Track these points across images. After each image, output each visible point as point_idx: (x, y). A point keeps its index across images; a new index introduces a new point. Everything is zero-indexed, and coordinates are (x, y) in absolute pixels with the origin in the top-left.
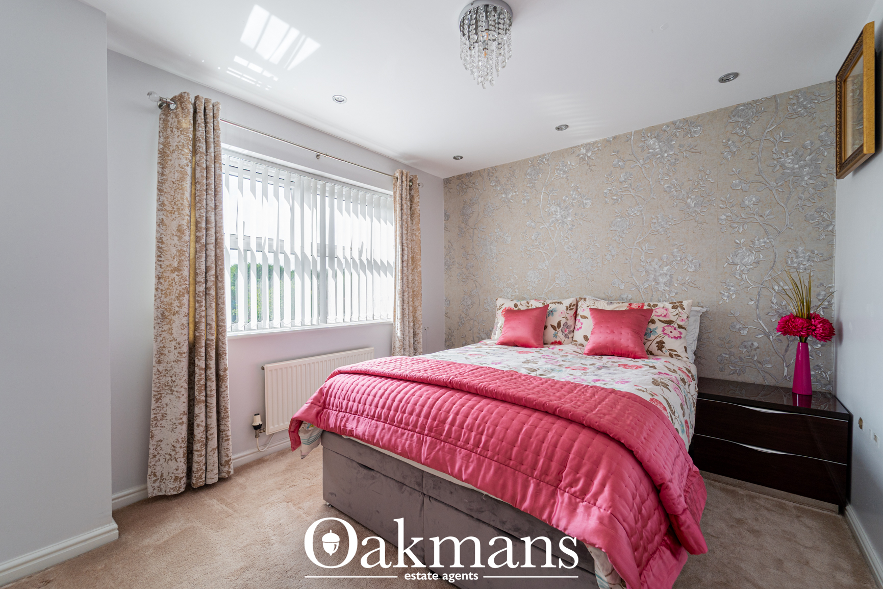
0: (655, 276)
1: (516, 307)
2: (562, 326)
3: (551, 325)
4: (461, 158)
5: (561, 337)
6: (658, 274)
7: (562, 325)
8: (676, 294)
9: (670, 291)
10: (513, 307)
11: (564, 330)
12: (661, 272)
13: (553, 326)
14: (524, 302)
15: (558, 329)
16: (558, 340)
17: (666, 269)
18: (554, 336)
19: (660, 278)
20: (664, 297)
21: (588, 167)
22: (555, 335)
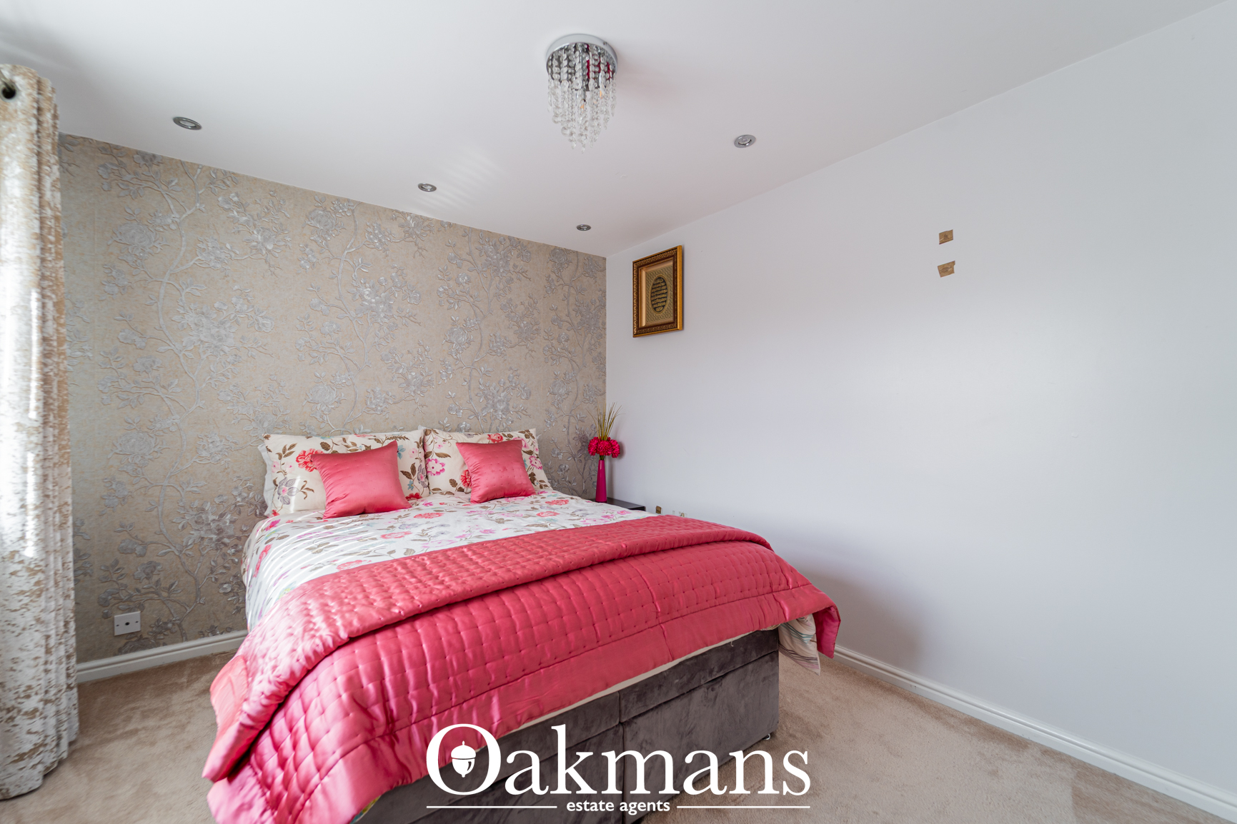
0: (493, 402)
1: (327, 449)
2: (417, 472)
3: (402, 472)
4: (196, 127)
5: (418, 488)
6: (496, 400)
7: (417, 469)
8: (512, 422)
9: (508, 420)
10: (320, 449)
11: (420, 477)
12: (499, 398)
13: (405, 473)
14: (338, 439)
15: (414, 475)
16: (414, 492)
17: (502, 395)
18: (409, 488)
19: (498, 405)
20: (501, 426)
21: (416, 249)
22: (411, 486)
